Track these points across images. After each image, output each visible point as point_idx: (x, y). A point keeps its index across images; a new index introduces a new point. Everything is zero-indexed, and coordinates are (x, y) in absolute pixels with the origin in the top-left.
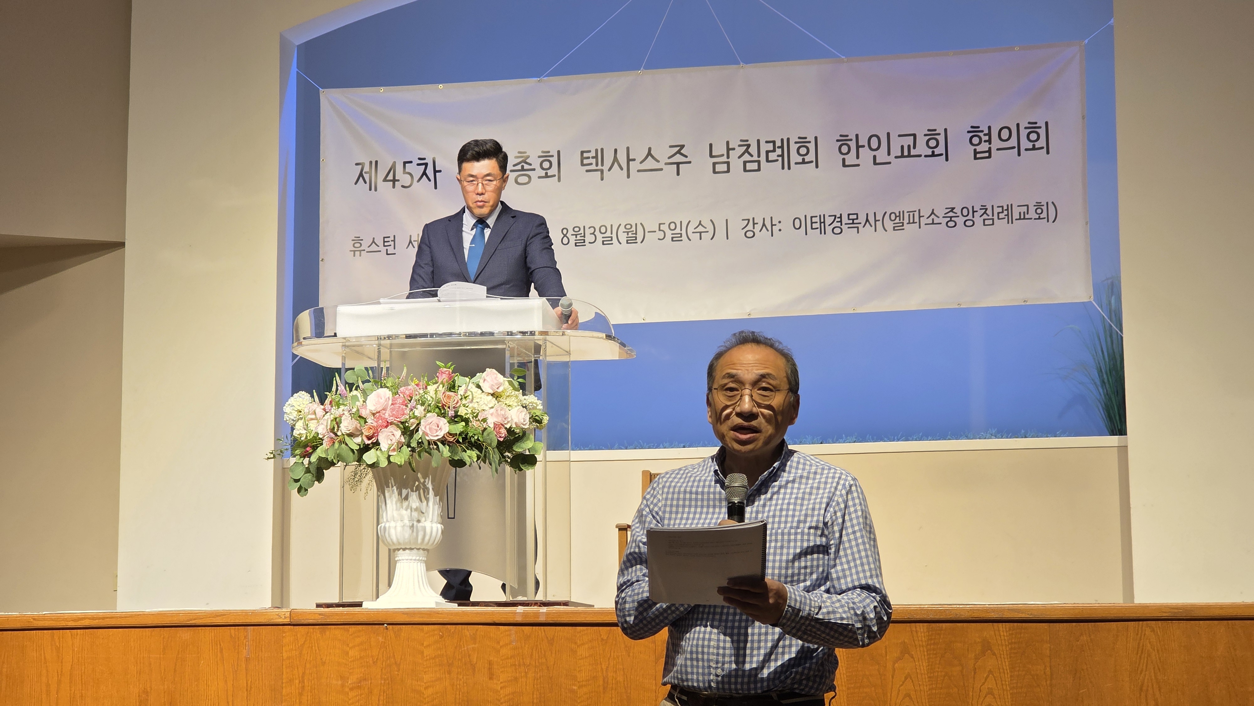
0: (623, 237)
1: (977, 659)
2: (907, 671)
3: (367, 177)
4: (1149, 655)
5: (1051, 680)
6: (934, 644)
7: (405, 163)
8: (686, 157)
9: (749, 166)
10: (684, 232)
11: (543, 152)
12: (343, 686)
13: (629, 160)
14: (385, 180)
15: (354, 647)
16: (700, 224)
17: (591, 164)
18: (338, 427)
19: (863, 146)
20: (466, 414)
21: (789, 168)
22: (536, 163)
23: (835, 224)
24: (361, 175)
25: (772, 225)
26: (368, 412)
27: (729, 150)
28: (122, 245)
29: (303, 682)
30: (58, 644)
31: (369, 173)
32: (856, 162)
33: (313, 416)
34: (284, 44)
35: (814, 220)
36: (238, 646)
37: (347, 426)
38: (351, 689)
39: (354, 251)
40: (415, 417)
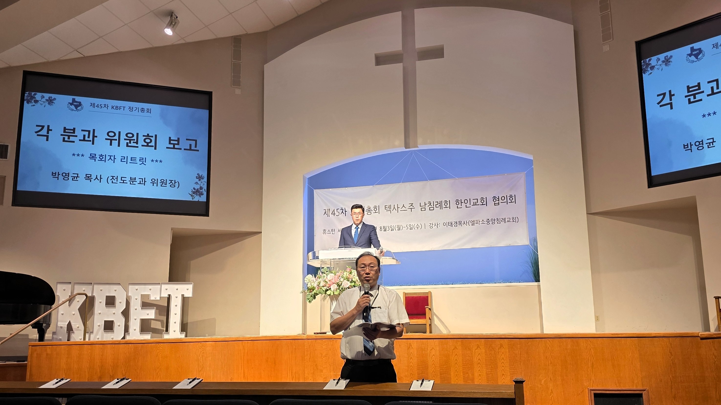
0: (397, 229)
1: (499, 349)
2: (479, 353)
4: (548, 348)
5: (520, 355)
6: (486, 345)
7: (337, 209)
8: (414, 207)
9: (431, 209)
10: (413, 227)
11: (375, 206)
12: (321, 356)
13: (398, 208)
14: (332, 214)
15: (324, 345)
16: (418, 225)
17: (388, 209)
18: (320, 284)
19: (463, 202)
20: (355, 280)
21: (442, 209)
22: (372, 209)
23: (455, 224)
24: (325, 213)
25: (437, 225)
26: (328, 280)
27: (425, 204)
28: (261, 232)
29: (311, 355)
30: (244, 345)
31: (328, 212)
32: (461, 207)
33: (313, 281)
34: (304, 177)
35: (449, 223)
36: (293, 345)
37: (322, 284)
38: (324, 357)
39: (324, 233)
40: (341, 281)
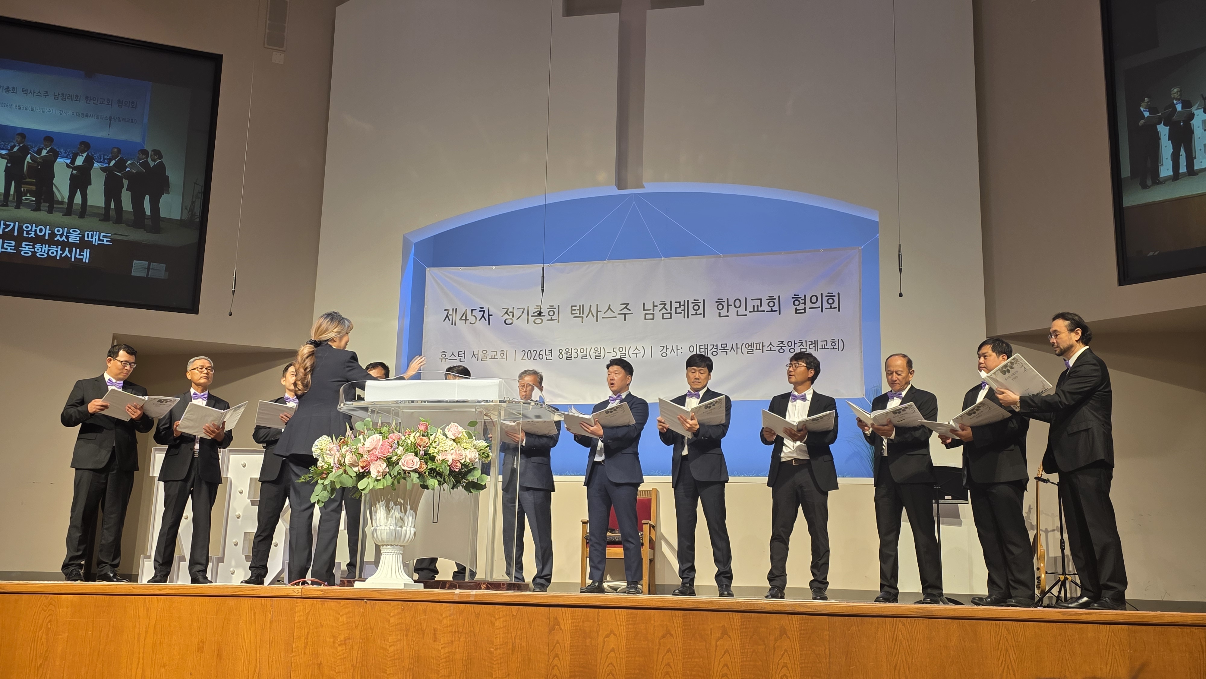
0: (593, 355)
1: (776, 640)
2: (725, 648)
3: (450, 317)
7: (472, 310)
8: (630, 310)
9: (665, 316)
10: (627, 353)
11: (550, 306)
13: (598, 311)
14: (461, 319)
15: (343, 615)
16: (636, 348)
17: (577, 313)
18: (344, 460)
19: (731, 305)
20: (434, 453)
21: (688, 318)
22: (545, 311)
23: (714, 350)
24: (447, 316)
25: (677, 350)
26: (365, 450)
27: (654, 306)
31: (452, 315)
32: (727, 314)
34: (406, 242)
35: (701, 347)
37: (348, 460)
39: (442, 359)
40: (397, 455)
